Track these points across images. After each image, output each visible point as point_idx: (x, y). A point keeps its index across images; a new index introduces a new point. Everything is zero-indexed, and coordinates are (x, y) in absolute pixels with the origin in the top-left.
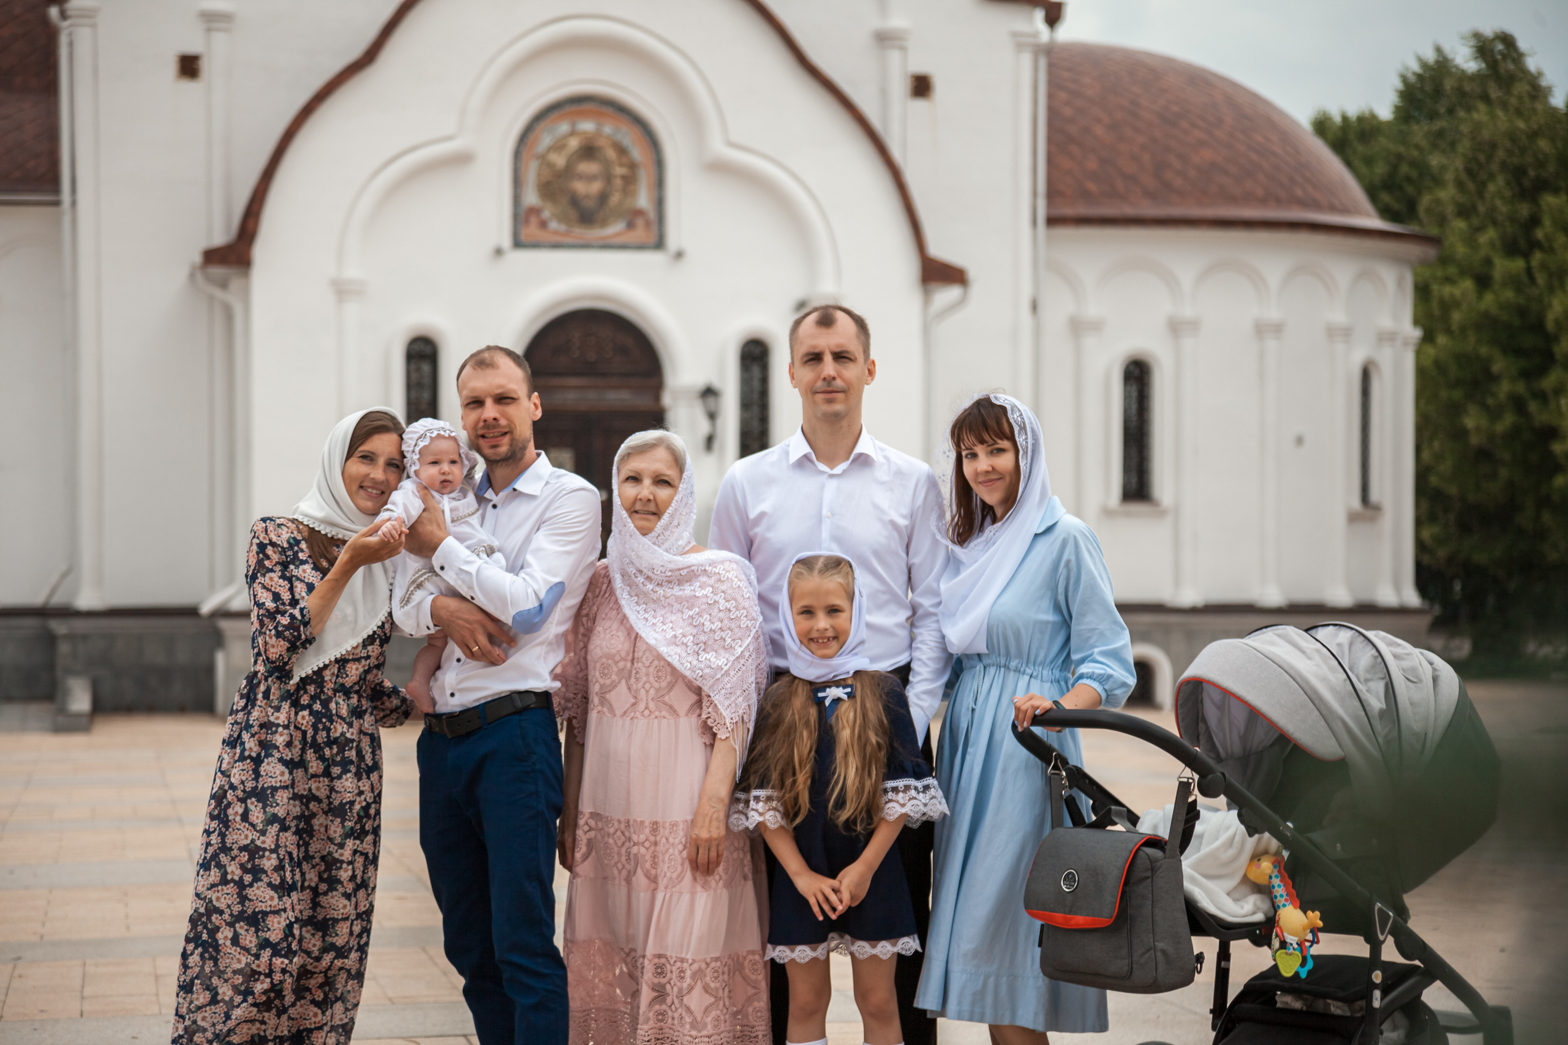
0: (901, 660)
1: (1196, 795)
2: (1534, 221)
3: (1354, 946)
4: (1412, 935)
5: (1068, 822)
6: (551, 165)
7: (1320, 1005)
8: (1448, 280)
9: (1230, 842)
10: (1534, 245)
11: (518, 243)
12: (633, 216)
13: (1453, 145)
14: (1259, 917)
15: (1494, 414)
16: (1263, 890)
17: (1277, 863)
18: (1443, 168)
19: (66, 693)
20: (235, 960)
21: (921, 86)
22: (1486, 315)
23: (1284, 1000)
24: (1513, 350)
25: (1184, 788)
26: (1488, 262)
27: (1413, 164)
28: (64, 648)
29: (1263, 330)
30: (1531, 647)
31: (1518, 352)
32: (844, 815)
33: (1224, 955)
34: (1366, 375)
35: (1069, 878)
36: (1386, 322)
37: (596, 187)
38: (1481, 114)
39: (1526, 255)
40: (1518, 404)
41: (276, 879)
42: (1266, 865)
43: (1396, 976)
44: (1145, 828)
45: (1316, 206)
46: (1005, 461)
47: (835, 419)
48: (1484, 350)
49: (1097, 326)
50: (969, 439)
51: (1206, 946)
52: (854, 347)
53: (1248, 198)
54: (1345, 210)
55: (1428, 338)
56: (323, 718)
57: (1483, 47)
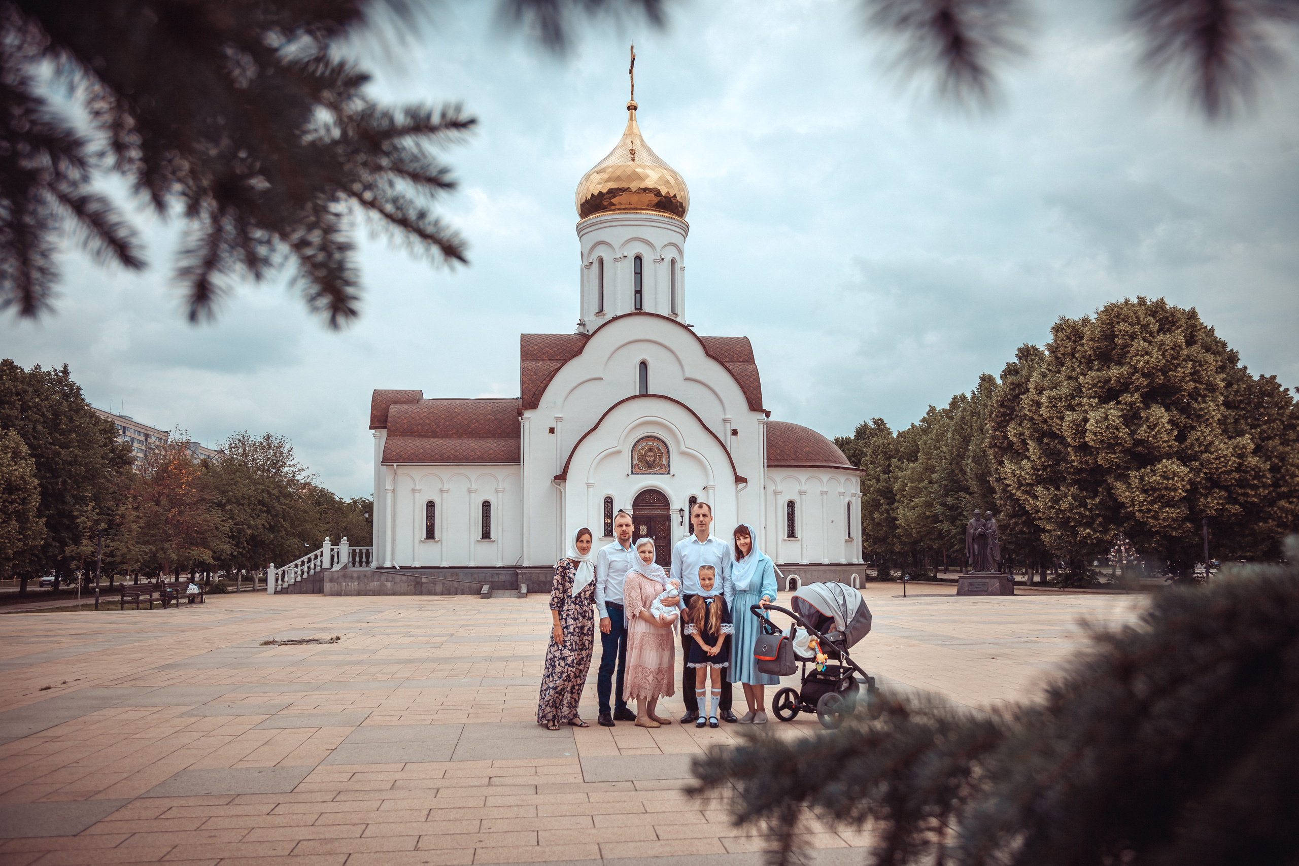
0: (721, 591)
1: (796, 626)
2: (890, 465)
3: (836, 662)
4: (850, 660)
5: (764, 633)
6: (641, 453)
7: (828, 678)
8: (869, 480)
9: (805, 638)
10: (890, 471)
11: (632, 473)
12: (662, 466)
13: (869, 446)
14: (812, 656)
15: (882, 514)
16: (813, 649)
17: (817, 643)
18: (867, 452)
19: (521, 588)
20: (558, 669)
21: (735, 432)
22: (879, 488)
23: (819, 677)
24: (886, 498)
25: (793, 625)
26: (879, 475)
27: (859, 451)
28: (520, 576)
29: (822, 493)
30: (892, 573)
31: (887, 498)
32: (711, 632)
33: (804, 665)
34: (849, 504)
35: (765, 648)
36: (853, 491)
37: (652, 458)
38: (875, 438)
39: (888, 474)
40: (887, 511)
41: (570, 648)
42: (814, 643)
43: (846, 670)
44: (784, 634)
45: (835, 462)
46: (748, 541)
47: (703, 531)
48: (878, 497)
49: (780, 493)
50: (739, 535)
51: (799, 664)
52: (708, 513)
53: (818, 460)
54: (842, 463)
55: (864, 494)
56: (582, 606)
57: (875, 422)
